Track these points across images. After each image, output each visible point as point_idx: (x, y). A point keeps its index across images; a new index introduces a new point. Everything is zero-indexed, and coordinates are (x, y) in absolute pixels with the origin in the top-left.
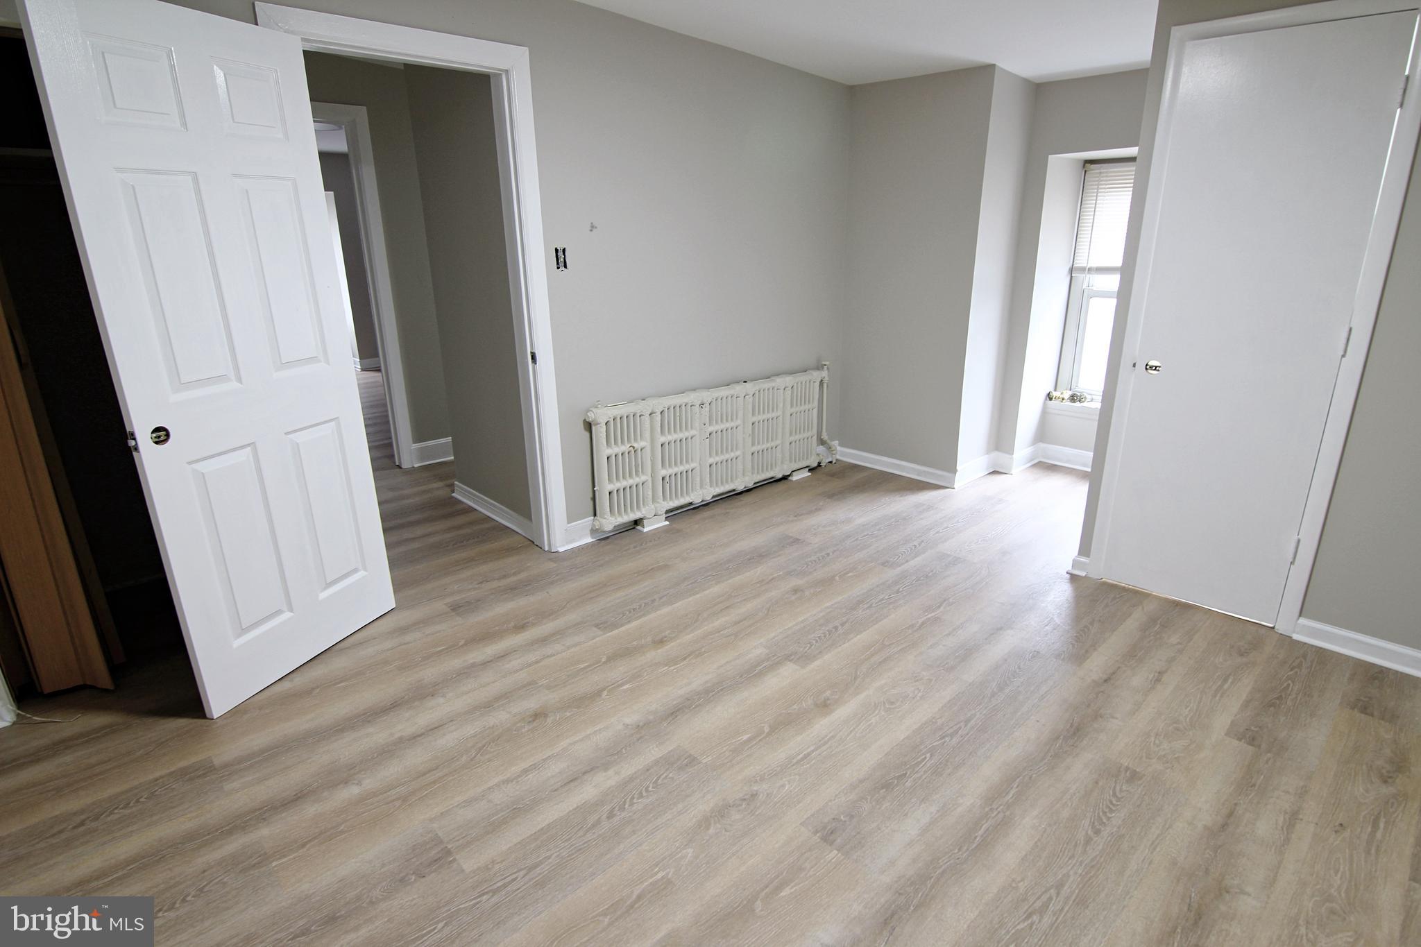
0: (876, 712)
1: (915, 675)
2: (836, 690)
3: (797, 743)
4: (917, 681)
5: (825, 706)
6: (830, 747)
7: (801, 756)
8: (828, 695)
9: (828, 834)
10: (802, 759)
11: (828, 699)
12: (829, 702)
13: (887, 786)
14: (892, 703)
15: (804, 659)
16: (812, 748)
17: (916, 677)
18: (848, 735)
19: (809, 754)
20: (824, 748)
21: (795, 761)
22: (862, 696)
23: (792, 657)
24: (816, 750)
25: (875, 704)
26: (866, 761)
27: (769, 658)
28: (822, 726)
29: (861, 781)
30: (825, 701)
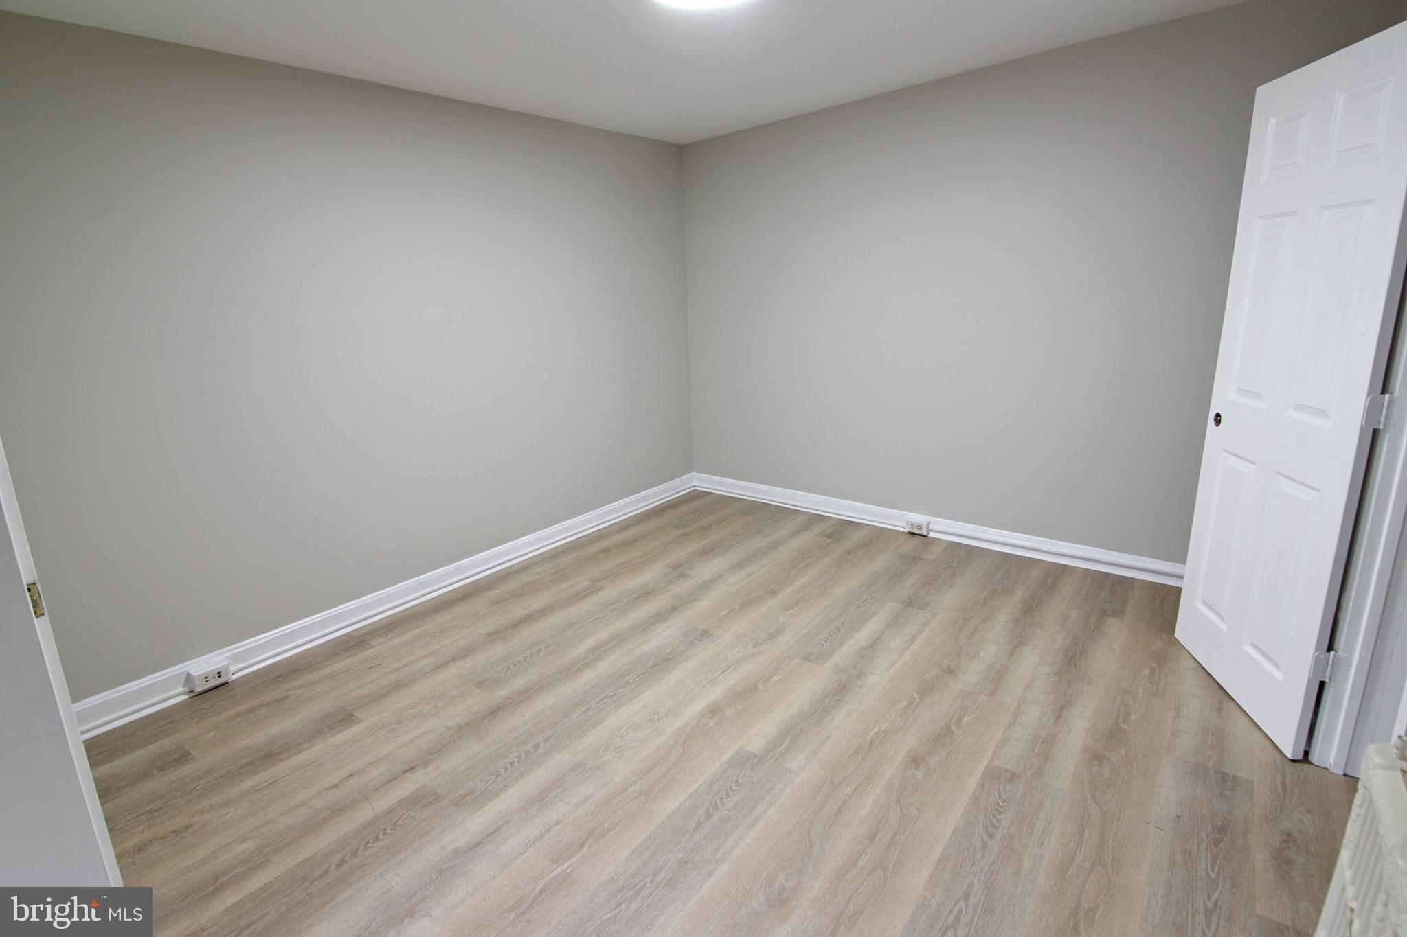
0: (667, 710)
1: (619, 754)
2: (705, 727)
3: (733, 680)
4: (619, 747)
5: (713, 710)
6: (706, 679)
7: (728, 671)
8: (711, 721)
9: (705, 634)
10: (727, 669)
11: (711, 718)
12: (710, 715)
13: (666, 660)
14: (650, 720)
15: (743, 760)
16: (720, 677)
17: (619, 752)
18: (692, 689)
19: (722, 673)
20: (711, 678)
21: (733, 667)
22: (678, 724)
23: (755, 760)
24: (718, 676)
25: (667, 717)
26: (678, 674)
27: (781, 756)
28: (715, 694)
29: (684, 661)
30: (714, 716)
